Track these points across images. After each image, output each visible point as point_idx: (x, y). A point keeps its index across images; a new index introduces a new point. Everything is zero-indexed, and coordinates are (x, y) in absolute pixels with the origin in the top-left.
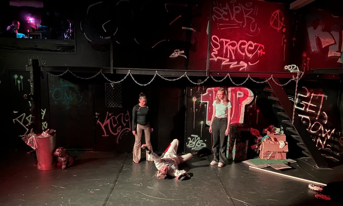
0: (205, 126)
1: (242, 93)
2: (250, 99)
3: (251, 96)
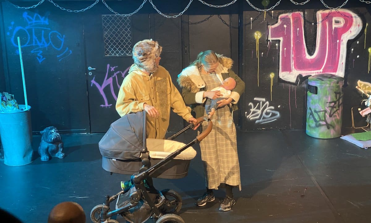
0: (277, 81)
1: (342, 20)
2: (356, 29)
3: (358, 24)
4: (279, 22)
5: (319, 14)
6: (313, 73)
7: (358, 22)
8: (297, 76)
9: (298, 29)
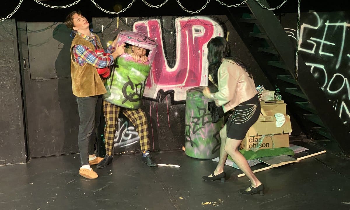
1: (202, 28)
3: (219, 33)
4: (135, 30)
5: (178, 21)
6: (175, 87)
7: (219, 30)
8: (157, 91)
9: (156, 38)
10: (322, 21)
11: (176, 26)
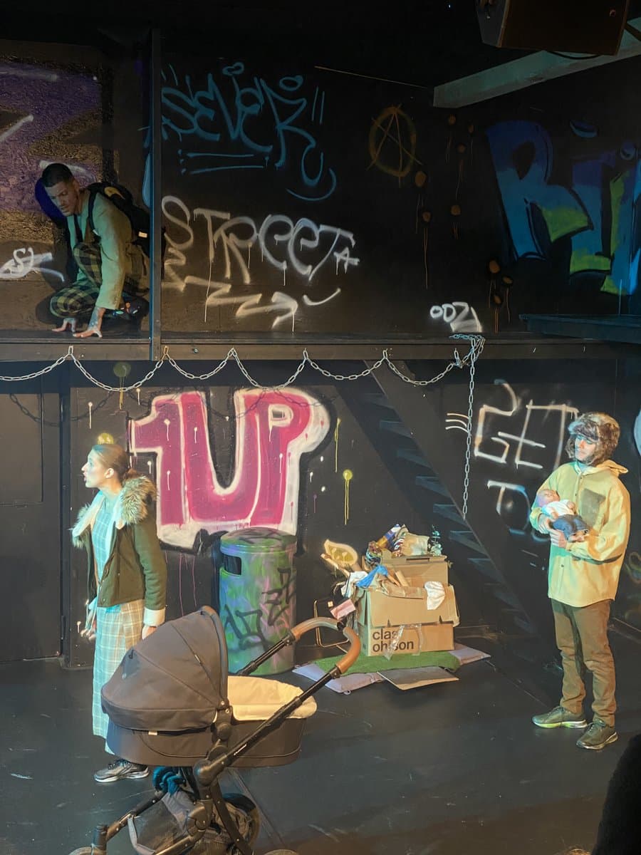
1: (287, 411)
2: (317, 431)
3: (321, 420)
4: (154, 413)
5: (240, 396)
6: (231, 526)
7: (320, 414)
8: (195, 532)
9: (196, 429)
10: (520, 401)
11: (236, 405)
